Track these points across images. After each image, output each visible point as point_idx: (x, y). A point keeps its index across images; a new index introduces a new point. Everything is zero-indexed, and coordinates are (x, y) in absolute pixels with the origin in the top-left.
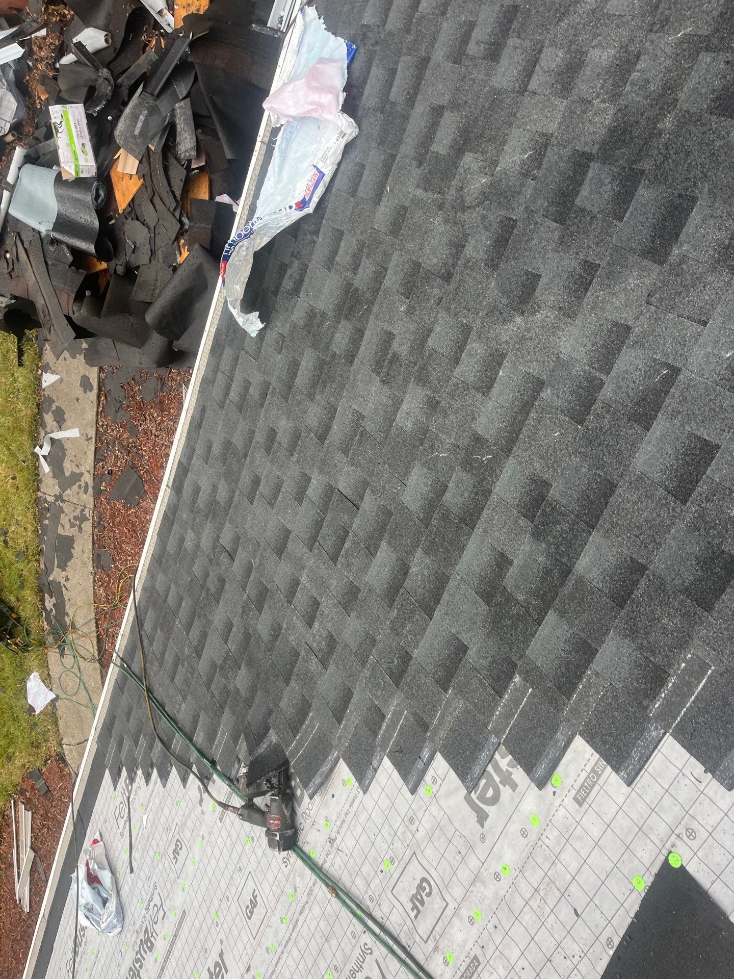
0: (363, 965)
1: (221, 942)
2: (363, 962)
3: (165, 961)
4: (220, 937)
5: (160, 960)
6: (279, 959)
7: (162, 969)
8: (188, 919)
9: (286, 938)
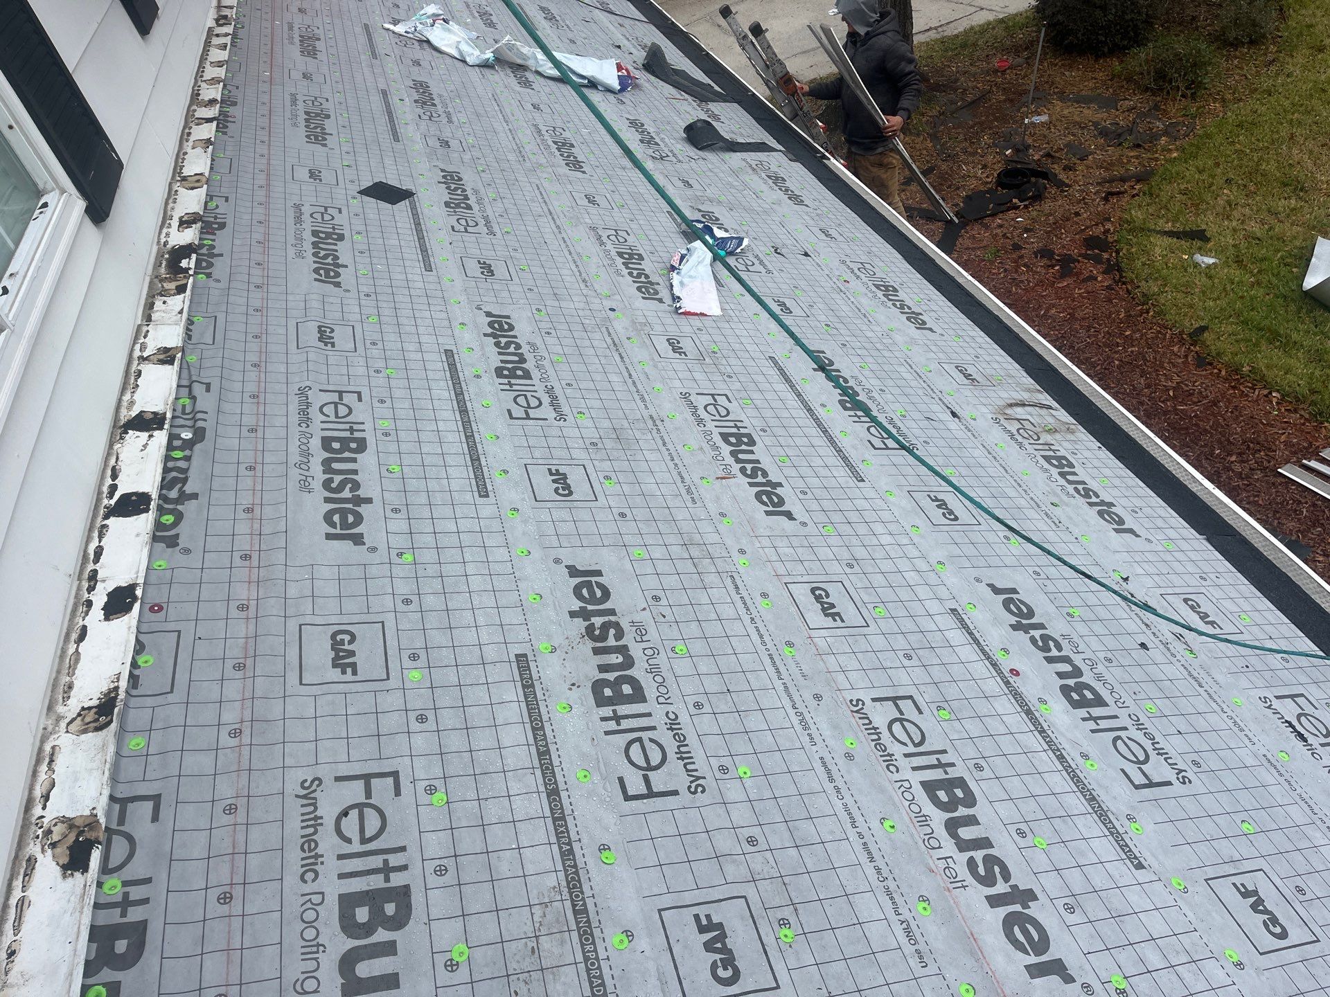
0: (681, 763)
1: (804, 524)
2: (685, 765)
3: (817, 420)
4: (810, 523)
5: (821, 413)
6: (748, 609)
7: (809, 410)
8: (852, 482)
9: (766, 638)
